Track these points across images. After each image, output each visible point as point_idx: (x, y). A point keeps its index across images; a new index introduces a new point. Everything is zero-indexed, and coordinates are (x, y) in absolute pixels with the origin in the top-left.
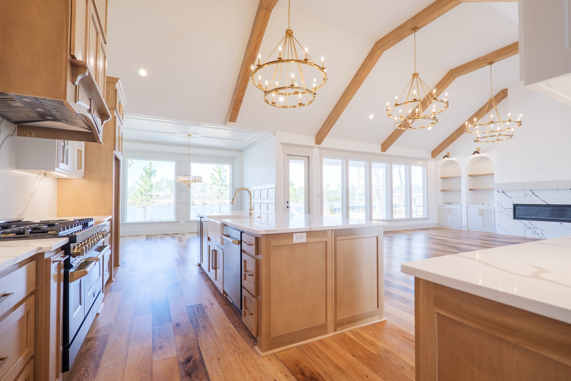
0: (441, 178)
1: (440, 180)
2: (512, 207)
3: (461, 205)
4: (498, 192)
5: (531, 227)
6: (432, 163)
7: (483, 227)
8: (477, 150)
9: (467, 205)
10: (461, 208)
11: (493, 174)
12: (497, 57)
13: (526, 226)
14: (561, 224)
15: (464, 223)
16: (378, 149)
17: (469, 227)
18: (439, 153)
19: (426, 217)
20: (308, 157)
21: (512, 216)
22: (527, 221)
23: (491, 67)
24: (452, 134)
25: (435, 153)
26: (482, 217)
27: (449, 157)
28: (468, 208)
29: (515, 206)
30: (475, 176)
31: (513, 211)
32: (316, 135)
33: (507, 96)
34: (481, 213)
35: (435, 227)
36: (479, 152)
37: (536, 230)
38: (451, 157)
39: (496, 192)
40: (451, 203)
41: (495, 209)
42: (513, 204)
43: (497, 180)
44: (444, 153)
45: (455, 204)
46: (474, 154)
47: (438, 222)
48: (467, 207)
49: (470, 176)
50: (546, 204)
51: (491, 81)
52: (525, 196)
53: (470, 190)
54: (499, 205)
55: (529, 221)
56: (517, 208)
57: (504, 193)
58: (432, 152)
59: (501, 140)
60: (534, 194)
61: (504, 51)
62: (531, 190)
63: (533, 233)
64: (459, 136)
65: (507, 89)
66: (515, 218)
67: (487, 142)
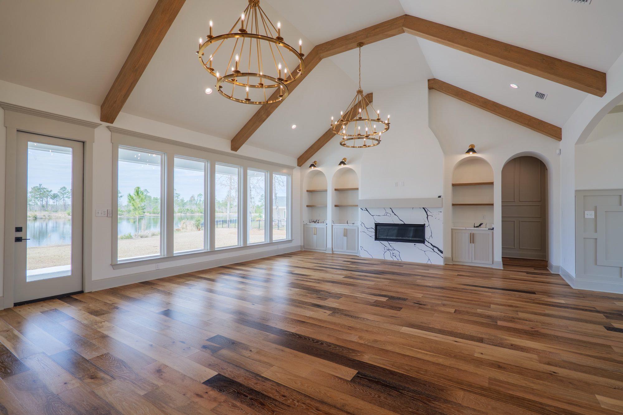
0: (307, 191)
1: (305, 194)
2: (374, 227)
3: (327, 224)
4: (362, 209)
5: (390, 248)
6: (297, 172)
7: (347, 250)
8: (344, 161)
9: (332, 224)
10: (327, 227)
11: (357, 189)
12: (367, 37)
13: (386, 248)
14: (415, 244)
15: (329, 246)
16: (226, 147)
17: (334, 250)
18: (306, 160)
19: (290, 239)
20: (83, 142)
21: (374, 237)
22: (386, 242)
23: (360, 49)
24: (319, 139)
25: (302, 160)
26: (346, 237)
27: (315, 167)
28: (333, 227)
29: (377, 225)
30: (341, 191)
31: (374, 231)
32: (101, 104)
33: (372, 101)
34: (346, 233)
35: (300, 250)
36: (345, 162)
37: (394, 251)
38: (318, 166)
39: (360, 209)
40: (317, 221)
41: (358, 228)
42: (375, 224)
43: (361, 196)
44: (310, 161)
45: (321, 223)
46: (340, 164)
47: (303, 245)
48: (332, 225)
49: (336, 190)
50: (403, 223)
51: (360, 68)
52: (385, 215)
53: (336, 206)
54: (363, 224)
55: (388, 242)
56: (378, 227)
57: (368, 211)
58: (298, 159)
59: (369, 146)
60: (393, 212)
61: (374, 30)
62: (390, 208)
63: (392, 255)
64: (326, 142)
65: (372, 94)
66: (376, 239)
67: (353, 147)
